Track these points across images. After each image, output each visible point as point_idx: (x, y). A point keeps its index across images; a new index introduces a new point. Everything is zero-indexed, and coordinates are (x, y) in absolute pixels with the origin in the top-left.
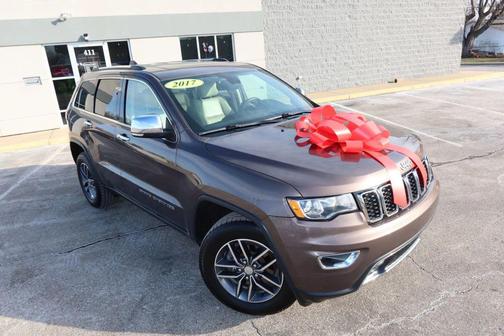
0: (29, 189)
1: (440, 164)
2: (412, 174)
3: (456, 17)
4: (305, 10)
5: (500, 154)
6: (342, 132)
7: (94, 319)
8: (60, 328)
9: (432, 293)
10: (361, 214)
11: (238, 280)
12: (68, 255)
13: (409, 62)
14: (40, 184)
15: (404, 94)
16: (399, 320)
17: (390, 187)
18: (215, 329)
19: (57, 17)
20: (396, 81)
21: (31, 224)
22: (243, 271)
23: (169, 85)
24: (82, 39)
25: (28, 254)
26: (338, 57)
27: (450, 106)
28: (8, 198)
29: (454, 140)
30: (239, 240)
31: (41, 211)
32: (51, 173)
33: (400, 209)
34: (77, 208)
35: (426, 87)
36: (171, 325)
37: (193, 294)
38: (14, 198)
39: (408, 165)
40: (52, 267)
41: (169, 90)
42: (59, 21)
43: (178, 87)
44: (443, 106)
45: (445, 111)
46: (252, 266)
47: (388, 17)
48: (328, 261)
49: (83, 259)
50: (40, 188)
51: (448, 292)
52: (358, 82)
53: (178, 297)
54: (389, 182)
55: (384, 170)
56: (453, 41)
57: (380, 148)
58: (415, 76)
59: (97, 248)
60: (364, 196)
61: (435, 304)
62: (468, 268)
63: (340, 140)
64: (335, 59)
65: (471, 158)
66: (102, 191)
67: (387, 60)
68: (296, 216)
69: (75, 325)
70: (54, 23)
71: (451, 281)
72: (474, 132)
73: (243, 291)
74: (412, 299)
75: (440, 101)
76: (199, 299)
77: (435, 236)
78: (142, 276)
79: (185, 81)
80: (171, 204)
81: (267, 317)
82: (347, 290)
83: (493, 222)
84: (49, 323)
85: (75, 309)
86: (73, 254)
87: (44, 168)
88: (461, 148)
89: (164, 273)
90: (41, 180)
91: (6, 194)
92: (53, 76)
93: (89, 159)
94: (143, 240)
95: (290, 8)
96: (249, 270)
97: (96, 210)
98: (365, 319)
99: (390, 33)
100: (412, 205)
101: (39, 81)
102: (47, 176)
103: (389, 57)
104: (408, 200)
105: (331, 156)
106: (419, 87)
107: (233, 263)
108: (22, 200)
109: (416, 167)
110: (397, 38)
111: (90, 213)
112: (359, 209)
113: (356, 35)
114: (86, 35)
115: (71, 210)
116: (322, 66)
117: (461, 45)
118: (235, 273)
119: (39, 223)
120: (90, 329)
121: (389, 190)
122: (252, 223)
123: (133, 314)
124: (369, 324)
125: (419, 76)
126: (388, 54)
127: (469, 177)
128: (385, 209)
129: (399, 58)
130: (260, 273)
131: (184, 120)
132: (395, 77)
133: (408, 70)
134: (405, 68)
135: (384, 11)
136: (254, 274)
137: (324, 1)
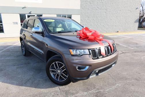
1: (125, 53)
2: (108, 47)
3: (137, 15)
4: (93, 10)
5: (144, 52)
6: (89, 34)
7: (15, 82)
8: (5, 84)
9: (114, 84)
10: (90, 55)
11: (56, 74)
12: (13, 67)
13: (122, 27)
14: (12, 50)
15: (120, 35)
16: (102, 90)
17: (100, 49)
18: (48, 88)
19: (24, 6)
20: (118, 32)
21: (6, 59)
22: (57, 71)
23: (45, 20)
24: (30, 13)
25: (3, 66)
26: (101, 24)
27: (132, 39)
28: (2, 52)
29: (131, 47)
30: (57, 62)
31: (10, 56)
32: (15, 47)
33: (103, 56)
34: (20, 56)
35: (127, 34)
36: (36, 86)
37: (44, 79)
38: (4, 52)
39: (107, 45)
40: (8, 69)
41: (44, 22)
42: (24, 8)
43: (47, 21)
44: (130, 39)
45: (131, 40)
46: (60, 70)
47: (117, 13)
48: (79, 68)
49: (17, 68)
50: (11, 51)
51: (119, 85)
52: (107, 31)
53: (40, 79)
54: (100, 48)
55: (99, 44)
56: (135, 22)
57: (99, 39)
58: (124, 31)
59: (22, 66)
60: (91, 50)
61: (114, 87)
62: (126, 79)
63: (88, 36)
64: (100, 24)
65: (135, 52)
66: (26, 51)
67: (116, 26)
68: (71, 54)
69: (9, 83)
70: (23, 8)
71: (120, 82)
72: (138, 46)
73: (57, 78)
74: (107, 85)
75: (130, 37)
76: (46, 80)
77: (119, 70)
78: (32, 73)
79: (50, 20)
80: (41, 53)
81: (64, 86)
82: (85, 78)
83: (137, 68)
84: (3, 82)
85: (11, 79)
86: (15, 67)
87: (14, 46)
88: (133, 49)
89: (38, 73)
90: (12, 49)
91: (2, 51)
92: (21, 22)
93: (24, 42)
94: (35, 65)
95: (88, 9)
96: (59, 71)
97: (24, 57)
98: (92, 89)
99: (117, 18)
100: (107, 56)
101: (17, 23)
102: (14, 48)
103: (116, 25)
104: (106, 54)
105: (85, 40)
106: (124, 34)
107: (55, 69)
108: (6, 53)
109: (110, 45)
110: (119, 20)
111: (23, 57)
112: (90, 54)
113: (107, 18)
114: (31, 12)
115: (18, 56)
116: (97, 26)
117: (138, 23)
118: (55, 72)
119: (8, 58)
120: (13, 85)
121: (100, 50)
122: (60, 57)
123: (26, 82)
124: (93, 91)
125: (125, 31)
126: (116, 24)
127: (133, 57)
128: (98, 55)
129: (119, 25)
130: (62, 72)
131: (47, 29)
132: (118, 31)
133: (122, 29)
134: (121, 28)
135: (115, 12)
136: (60, 73)
137: (98, 8)
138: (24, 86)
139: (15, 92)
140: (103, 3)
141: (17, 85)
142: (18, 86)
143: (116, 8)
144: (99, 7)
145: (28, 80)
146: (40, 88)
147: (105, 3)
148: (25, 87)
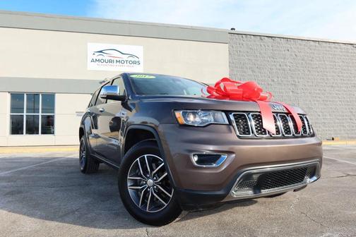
0: (52, 165)
2: (284, 116)
7: (39, 213)
10: (232, 128)
11: (141, 190)
13: (343, 126)
17: (260, 116)
20: (333, 139)
22: (146, 183)
30: (146, 156)
33: (270, 135)
36: (86, 223)
42: (104, 82)
46: (153, 179)
53: (103, 211)
58: (349, 137)
60: (234, 115)
67: (324, 123)
68: (178, 122)
70: (101, 83)
84: (10, 211)
85: (32, 208)
96: (150, 182)
100: (284, 137)
103: (326, 121)
104: (278, 131)
107: (141, 176)
109: (290, 114)
112: (230, 124)
118: (141, 184)
121: (259, 118)
123: (65, 215)
125: (352, 137)
126: (324, 119)
128: (255, 130)
129: (335, 123)
130: (157, 183)
131: (133, 88)
132: (333, 136)
133: (343, 132)
134: (341, 130)
135: (319, 90)
136: (154, 186)
137: (273, 81)
138: (57, 221)
139: (29, 230)
140: (284, 70)
141: (41, 217)
142: (42, 221)
143: (319, 81)
144: (275, 80)
145: (73, 212)
146: (96, 227)
147: (290, 70)
148: (57, 223)
